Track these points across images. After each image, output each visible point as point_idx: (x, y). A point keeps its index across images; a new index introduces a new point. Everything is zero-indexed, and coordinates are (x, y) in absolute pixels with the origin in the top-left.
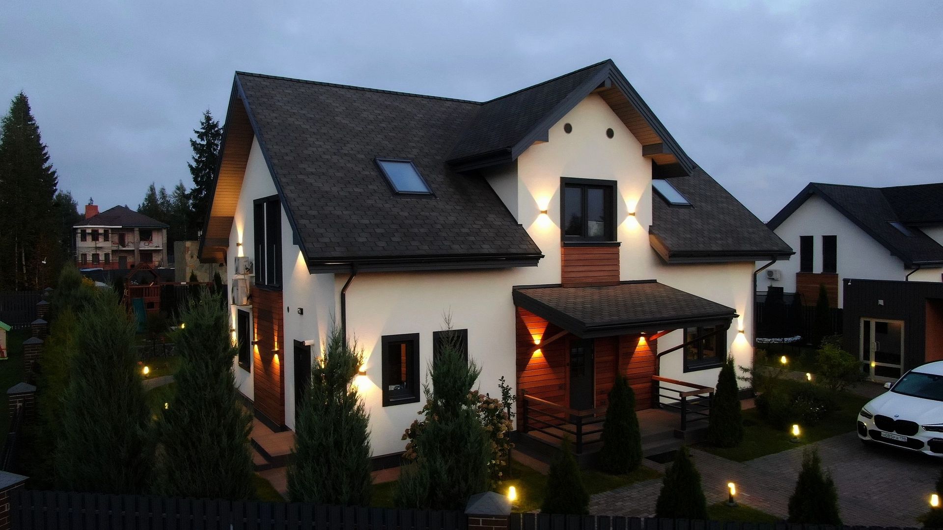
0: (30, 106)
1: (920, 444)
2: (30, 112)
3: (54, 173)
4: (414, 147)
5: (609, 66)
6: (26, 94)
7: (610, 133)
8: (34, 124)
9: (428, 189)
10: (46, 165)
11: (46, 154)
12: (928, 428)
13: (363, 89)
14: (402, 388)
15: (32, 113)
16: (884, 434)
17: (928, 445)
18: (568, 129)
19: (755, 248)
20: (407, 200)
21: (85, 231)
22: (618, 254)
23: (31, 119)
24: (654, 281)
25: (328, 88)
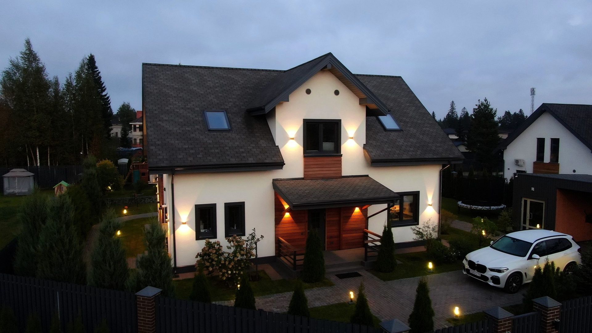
0: (95, 60)
1: (486, 278)
2: (96, 64)
3: (108, 97)
4: (231, 102)
5: (330, 57)
6: (92, 54)
7: (337, 93)
8: (98, 71)
9: (228, 127)
10: (104, 94)
11: (104, 87)
12: (492, 270)
13: (213, 68)
14: (209, 231)
15: (97, 65)
16: (472, 271)
17: (491, 279)
18: (308, 92)
19: (435, 157)
20: (214, 133)
21: (136, 125)
22: (341, 161)
23: (96, 68)
24: (367, 176)
25: (192, 69)
